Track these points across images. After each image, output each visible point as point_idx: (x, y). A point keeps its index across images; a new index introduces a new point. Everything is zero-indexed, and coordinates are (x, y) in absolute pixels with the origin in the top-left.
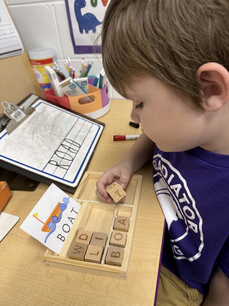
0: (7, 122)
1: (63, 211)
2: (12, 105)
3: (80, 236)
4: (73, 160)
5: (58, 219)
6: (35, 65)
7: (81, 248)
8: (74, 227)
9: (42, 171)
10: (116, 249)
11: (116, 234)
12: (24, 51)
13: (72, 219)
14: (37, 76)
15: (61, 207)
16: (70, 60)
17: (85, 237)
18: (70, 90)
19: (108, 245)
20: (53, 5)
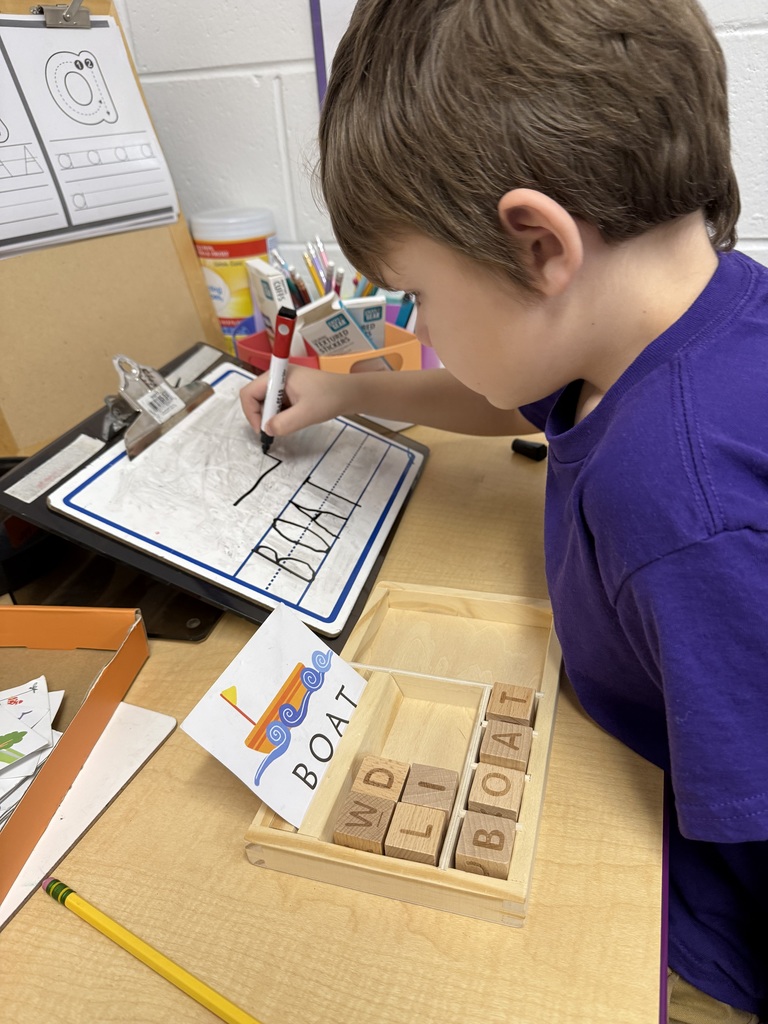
0: (124, 421)
1: (312, 691)
2: (144, 370)
3: (369, 775)
4: (327, 552)
5: (296, 714)
6: (211, 257)
7: (373, 811)
8: (348, 744)
9: (233, 578)
10: (490, 823)
11: (489, 776)
12: (179, 216)
13: (340, 720)
14: (215, 293)
15: (307, 679)
16: (320, 245)
17: (384, 780)
18: (330, 334)
19: (460, 811)
20: (278, 77)
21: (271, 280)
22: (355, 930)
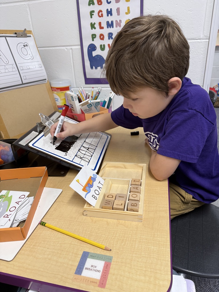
0: (42, 128)
1: (94, 182)
2: (46, 117)
3: (108, 196)
4: (92, 156)
5: (91, 186)
6: (56, 91)
7: (110, 202)
8: (102, 192)
9: (72, 161)
10: (134, 202)
11: (133, 194)
12: (48, 81)
13: (100, 188)
14: (57, 100)
15: (92, 179)
16: (83, 88)
17: (111, 196)
18: (88, 108)
19: (127, 201)
20: (71, 49)
21: (74, 96)
22: (108, 225)
